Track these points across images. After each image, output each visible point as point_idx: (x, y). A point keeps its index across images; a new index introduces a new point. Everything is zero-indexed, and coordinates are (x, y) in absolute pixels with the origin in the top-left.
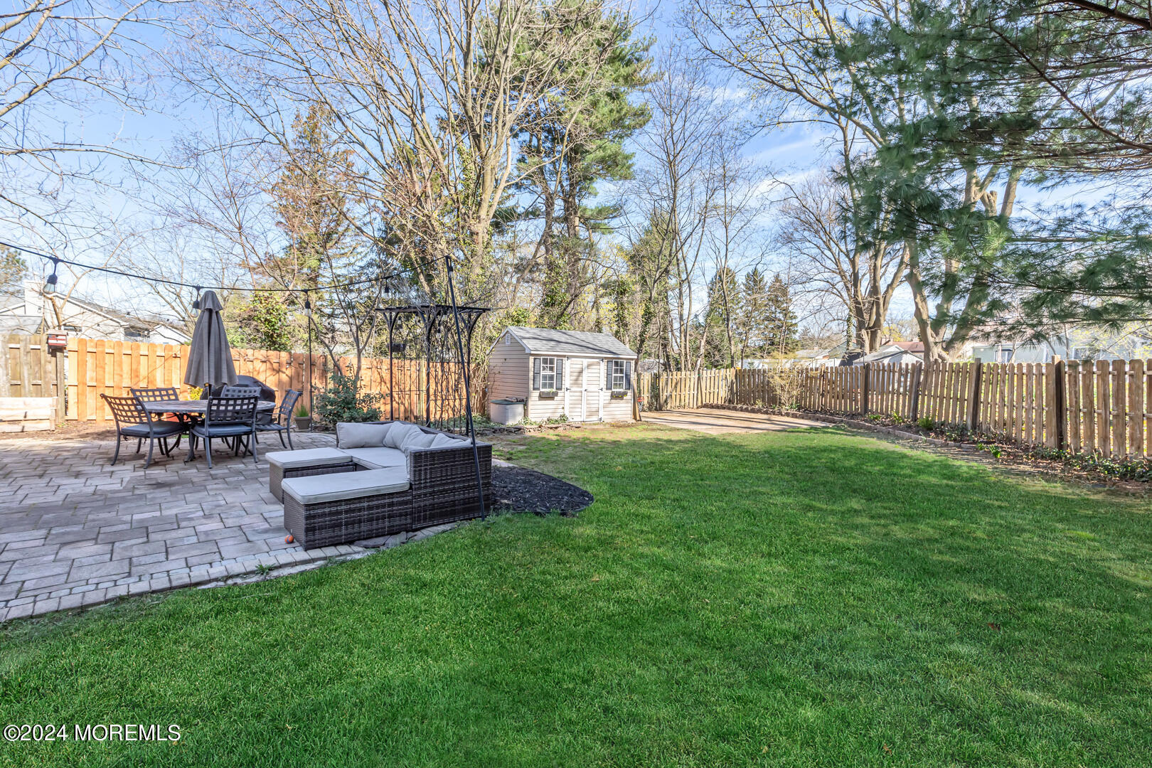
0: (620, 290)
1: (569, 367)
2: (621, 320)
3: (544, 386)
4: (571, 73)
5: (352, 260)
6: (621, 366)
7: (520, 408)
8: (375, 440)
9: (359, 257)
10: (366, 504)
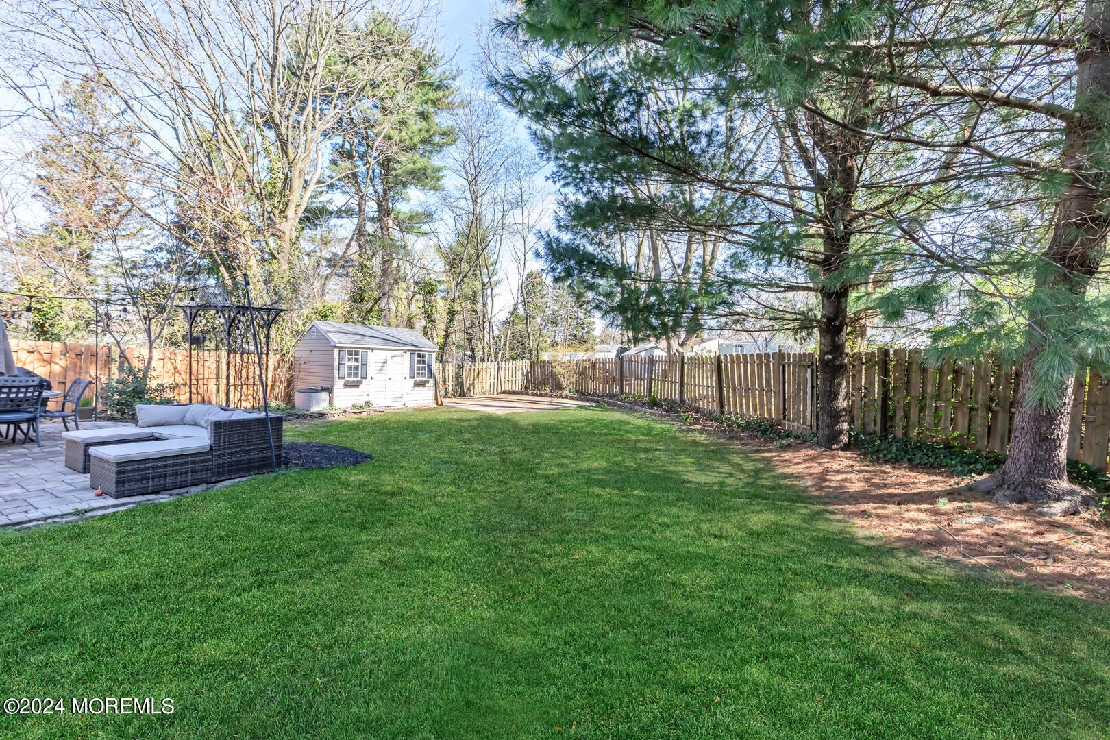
0: (428, 289)
1: (374, 358)
2: (429, 317)
3: (349, 375)
4: (381, 92)
5: (136, 243)
6: (424, 357)
7: (325, 395)
8: (174, 420)
9: (145, 240)
10: (171, 462)
